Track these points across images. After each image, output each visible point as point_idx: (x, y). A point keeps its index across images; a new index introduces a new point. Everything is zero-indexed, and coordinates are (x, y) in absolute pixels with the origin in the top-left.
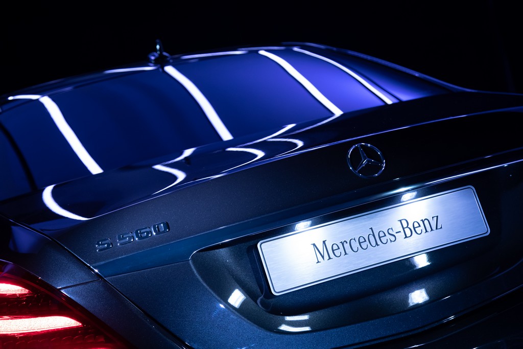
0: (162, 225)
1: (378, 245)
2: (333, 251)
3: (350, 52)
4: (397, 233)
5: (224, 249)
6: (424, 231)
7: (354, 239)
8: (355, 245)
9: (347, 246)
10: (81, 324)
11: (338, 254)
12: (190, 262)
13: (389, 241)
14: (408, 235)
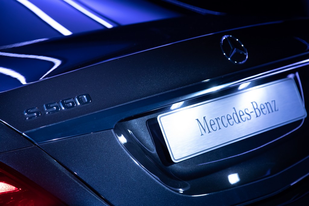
0: (85, 97)
2: (211, 125)
6: (268, 112)
7: (224, 116)
8: (225, 121)
11: (215, 129)
12: (112, 130)
13: (247, 119)
14: (258, 114)
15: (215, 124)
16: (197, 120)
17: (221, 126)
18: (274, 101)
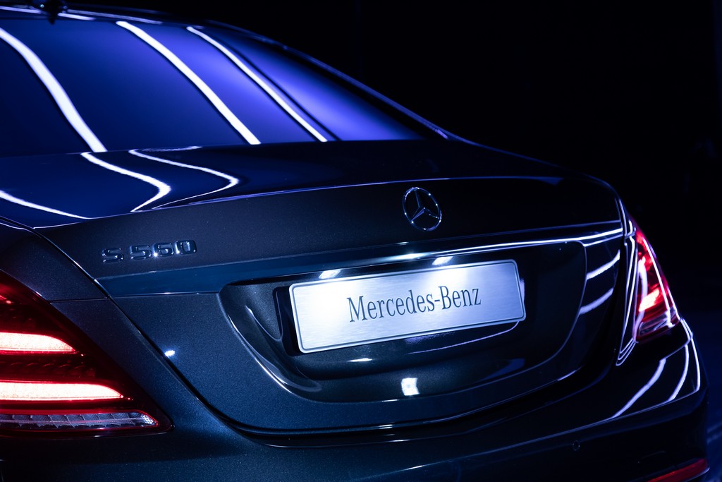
0: (188, 243)
2: (369, 310)
4: (436, 301)
6: (463, 304)
8: (393, 308)
11: (373, 315)
12: (217, 295)
13: (427, 309)
14: (447, 306)
15: (375, 308)
16: (350, 299)
17: (385, 312)
18: (477, 290)
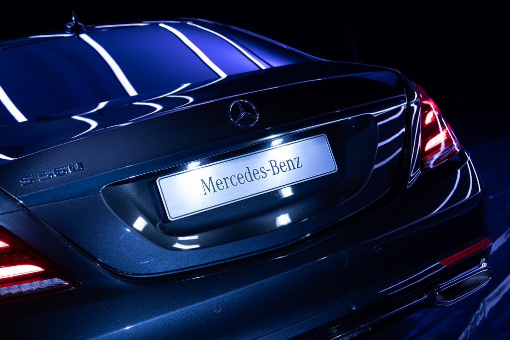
0: (77, 164)
1: (253, 180)
2: (217, 185)
3: (233, 27)
4: (267, 171)
5: (129, 184)
6: (288, 169)
7: (234, 176)
8: (235, 180)
9: (228, 181)
10: (8, 245)
11: (221, 188)
12: (101, 194)
13: (261, 177)
14: (276, 171)
15: (222, 183)
16: (202, 180)
17: (229, 184)
18: (298, 158)
